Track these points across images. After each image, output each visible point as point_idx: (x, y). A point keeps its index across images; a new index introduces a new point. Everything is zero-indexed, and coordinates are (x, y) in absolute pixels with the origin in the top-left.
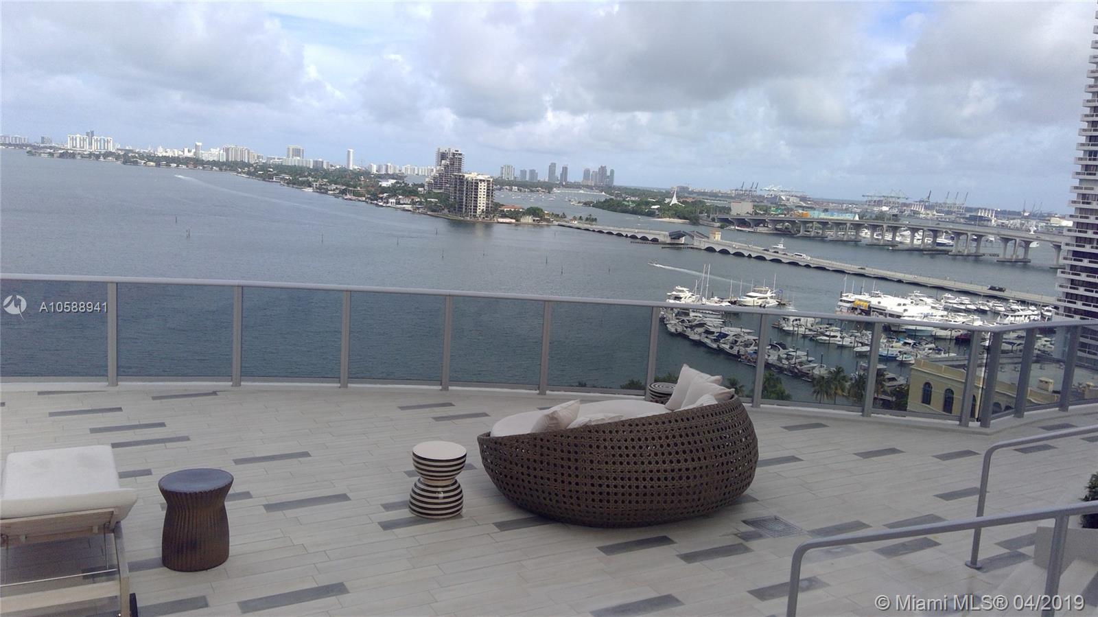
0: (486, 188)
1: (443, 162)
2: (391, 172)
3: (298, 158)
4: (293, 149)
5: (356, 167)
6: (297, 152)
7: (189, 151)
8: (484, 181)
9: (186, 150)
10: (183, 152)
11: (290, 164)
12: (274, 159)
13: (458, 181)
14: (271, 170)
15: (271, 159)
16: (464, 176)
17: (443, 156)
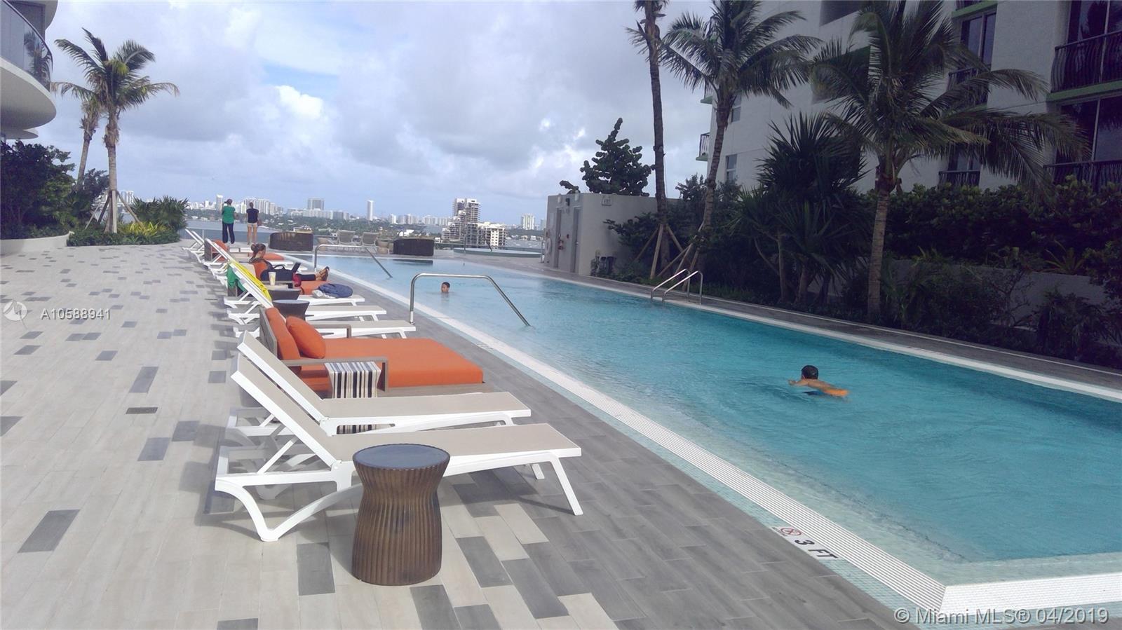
0: (498, 236)
1: (460, 212)
2: (411, 222)
3: (319, 210)
4: (313, 201)
5: (376, 218)
6: (318, 204)
7: (210, 204)
8: (496, 229)
9: (207, 203)
10: (204, 204)
11: (310, 216)
12: (295, 210)
13: (471, 230)
14: (292, 221)
15: (292, 210)
16: (477, 225)
17: (460, 206)
